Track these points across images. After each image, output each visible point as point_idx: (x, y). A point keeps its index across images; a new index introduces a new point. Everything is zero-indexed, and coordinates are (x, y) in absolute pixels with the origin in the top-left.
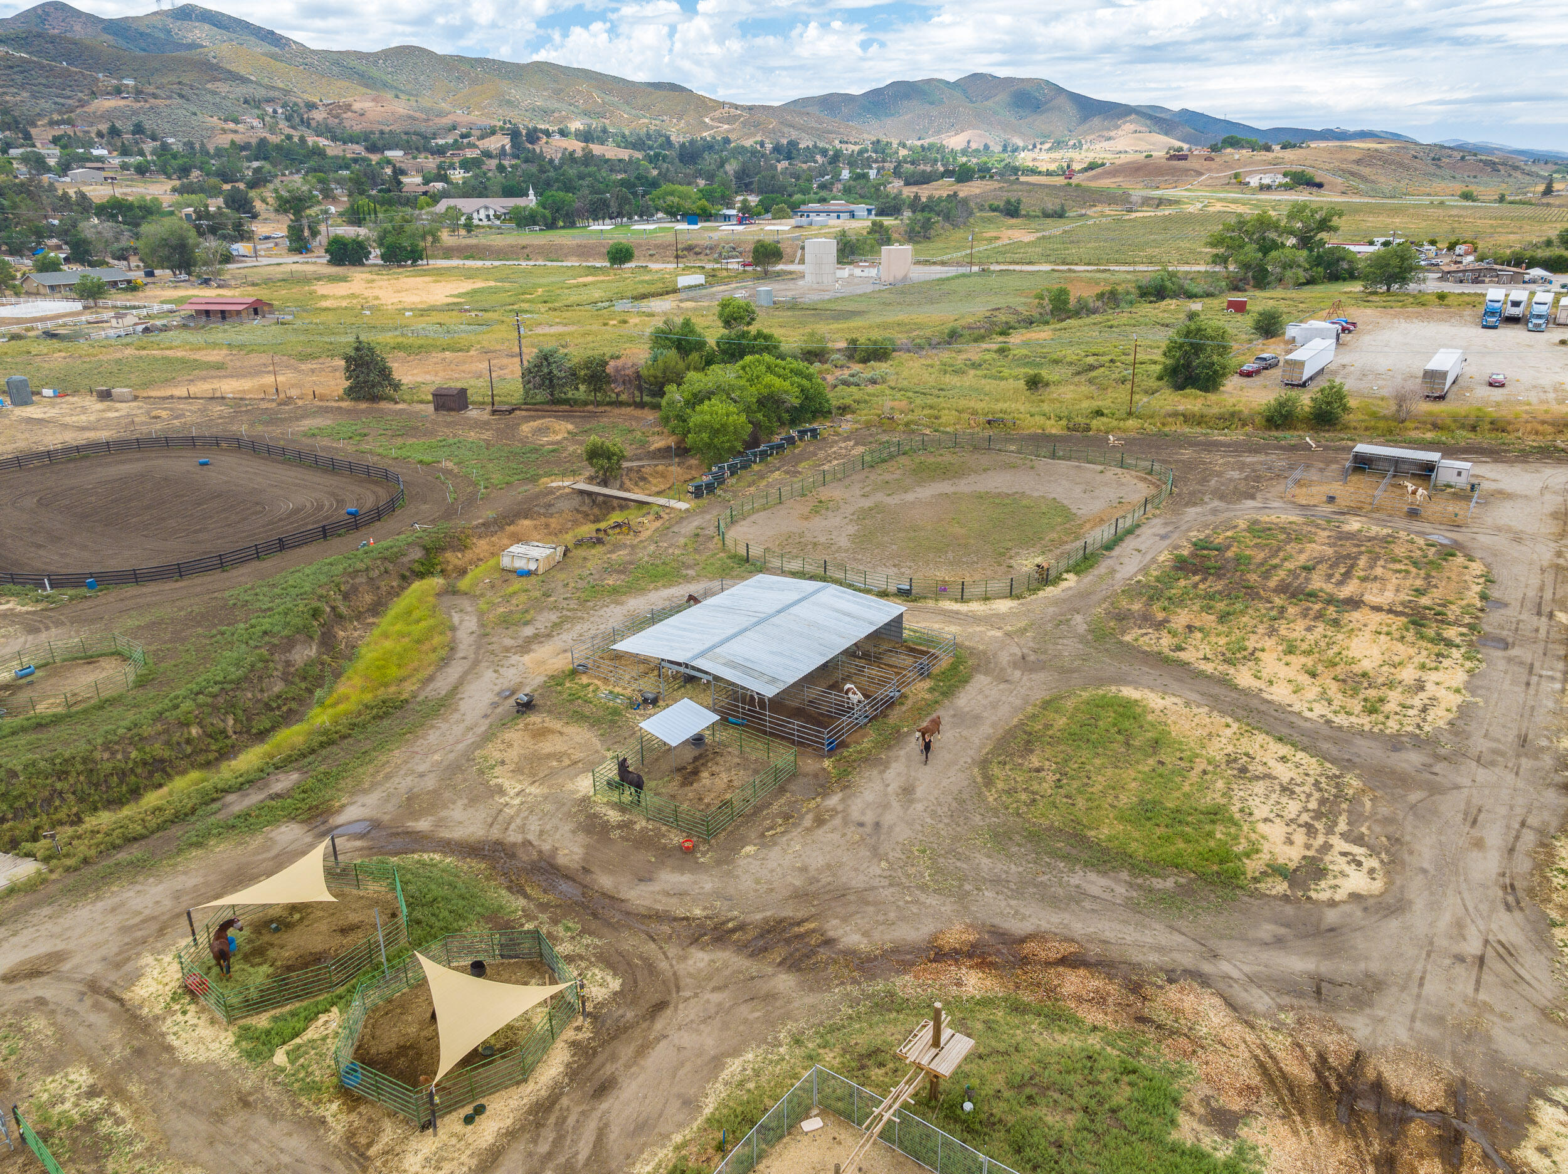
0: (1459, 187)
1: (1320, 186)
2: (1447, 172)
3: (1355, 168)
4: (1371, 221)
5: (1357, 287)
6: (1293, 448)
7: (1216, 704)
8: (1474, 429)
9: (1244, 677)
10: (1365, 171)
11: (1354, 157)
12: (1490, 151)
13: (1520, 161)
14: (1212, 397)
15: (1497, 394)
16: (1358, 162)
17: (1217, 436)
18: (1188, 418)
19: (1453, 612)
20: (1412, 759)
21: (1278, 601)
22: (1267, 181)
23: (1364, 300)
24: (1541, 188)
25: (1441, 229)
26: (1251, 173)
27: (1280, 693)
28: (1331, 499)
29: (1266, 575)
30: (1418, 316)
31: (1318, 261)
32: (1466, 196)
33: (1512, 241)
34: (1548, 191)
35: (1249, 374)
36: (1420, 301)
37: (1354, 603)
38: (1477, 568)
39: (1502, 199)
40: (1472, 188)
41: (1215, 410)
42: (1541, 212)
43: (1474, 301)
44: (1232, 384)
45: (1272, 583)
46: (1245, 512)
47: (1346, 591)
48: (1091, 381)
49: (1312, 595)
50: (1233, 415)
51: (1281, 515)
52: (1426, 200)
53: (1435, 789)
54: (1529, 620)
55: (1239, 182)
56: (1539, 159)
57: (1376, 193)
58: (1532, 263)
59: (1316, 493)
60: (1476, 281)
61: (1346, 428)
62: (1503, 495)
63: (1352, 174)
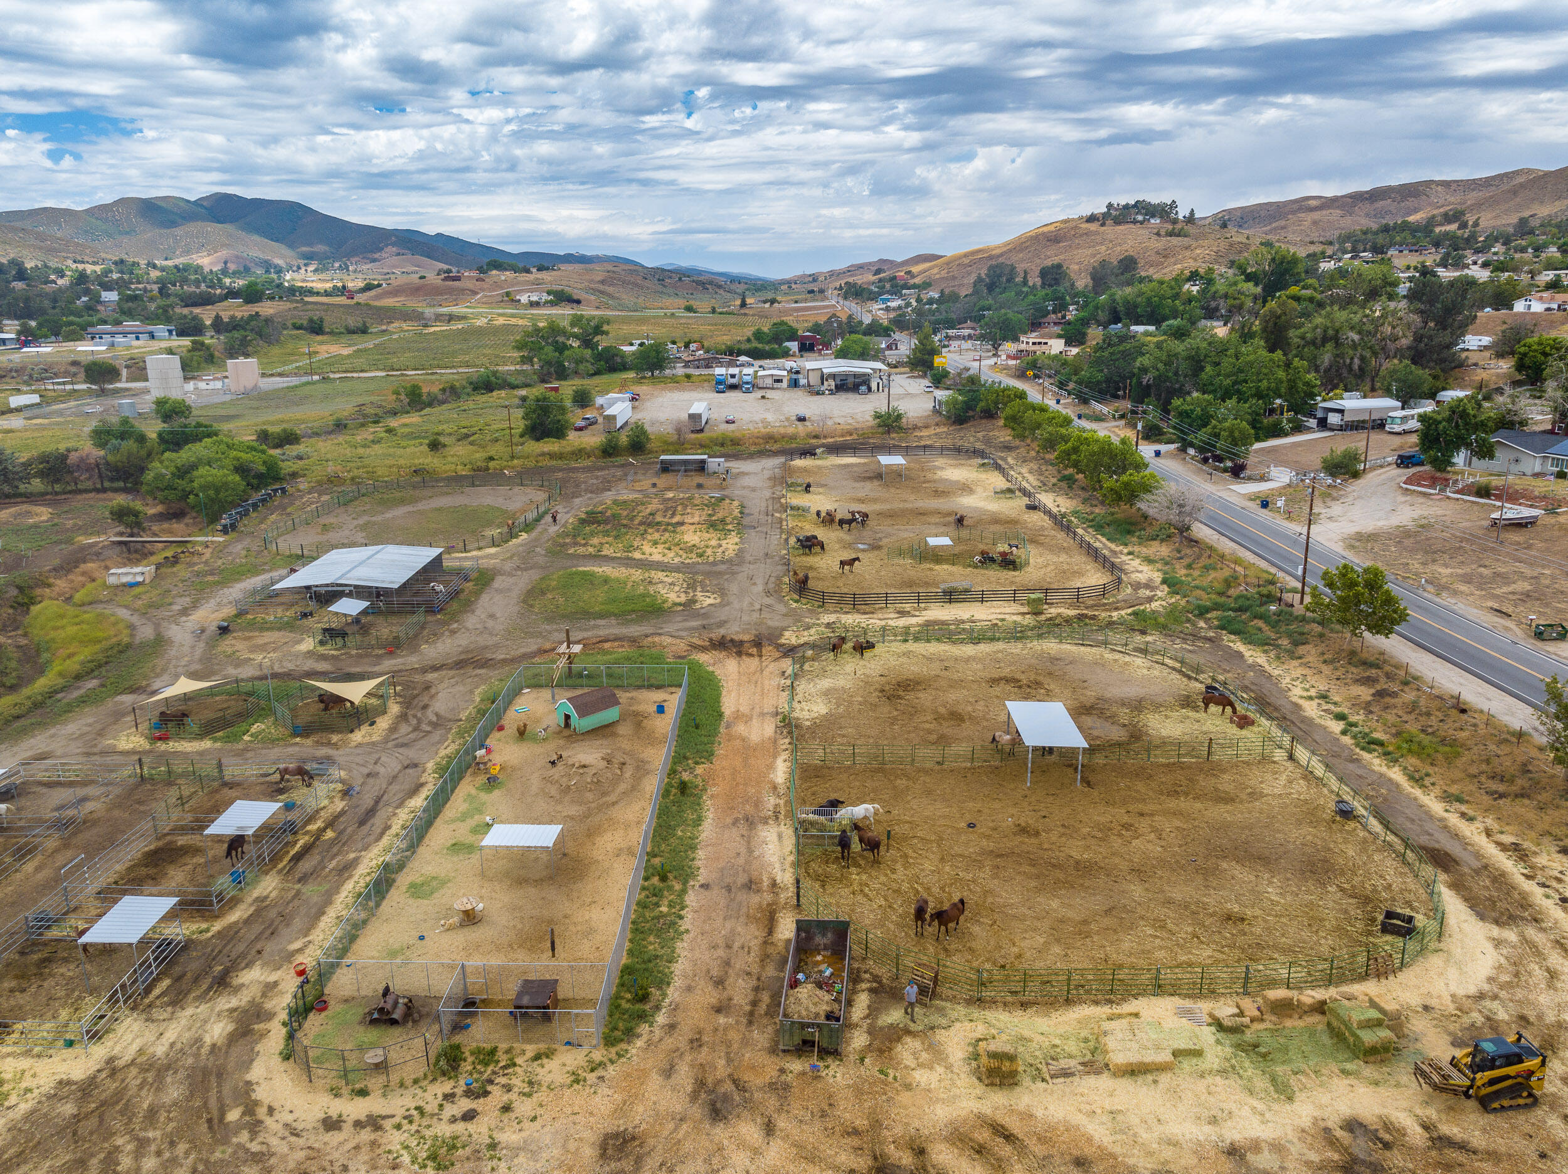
0: (683, 303)
1: (578, 302)
2: (671, 291)
3: (602, 287)
4: (626, 329)
5: (631, 375)
6: (622, 466)
7: (627, 566)
8: (722, 445)
9: (637, 555)
10: (610, 290)
11: (599, 278)
12: (700, 272)
13: (721, 280)
14: (564, 443)
15: (731, 427)
16: (603, 282)
17: (574, 465)
18: (552, 456)
19: (729, 520)
20: (723, 567)
21: (642, 528)
22: (534, 298)
23: (640, 381)
24: (738, 302)
25: (677, 334)
26: (520, 292)
27: (657, 557)
28: (654, 485)
29: (632, 519)
30: (677, 389)
31: (599, 357)
32: (689, 309)
33: (725, 339)
34: (743, 305)
35: (580, 429)
36: (674, 380)
37: (682, 524)
38: (736, 503)
39: (714, 311)
40: (692, 303)
41: (569, 449)
42: (741, 319)
43: (707, 379)
44: (572, 435)
45: (636, 522)
46: (608, 497)
47: (675, 520)
48: (471, 443)
49: (658, 523)
50: (580, 451)
51: (627, 495)
52: (661, 313)
53: (733, 574)
54: (763, 518)
55: (510, 299)
56: (735, 279)
57: (623, 308)
58: (740, 353)
59: (646, 483)
60: (708, 367)
61: (651, 452)
62: (743, 474)
63: (602, 292)
